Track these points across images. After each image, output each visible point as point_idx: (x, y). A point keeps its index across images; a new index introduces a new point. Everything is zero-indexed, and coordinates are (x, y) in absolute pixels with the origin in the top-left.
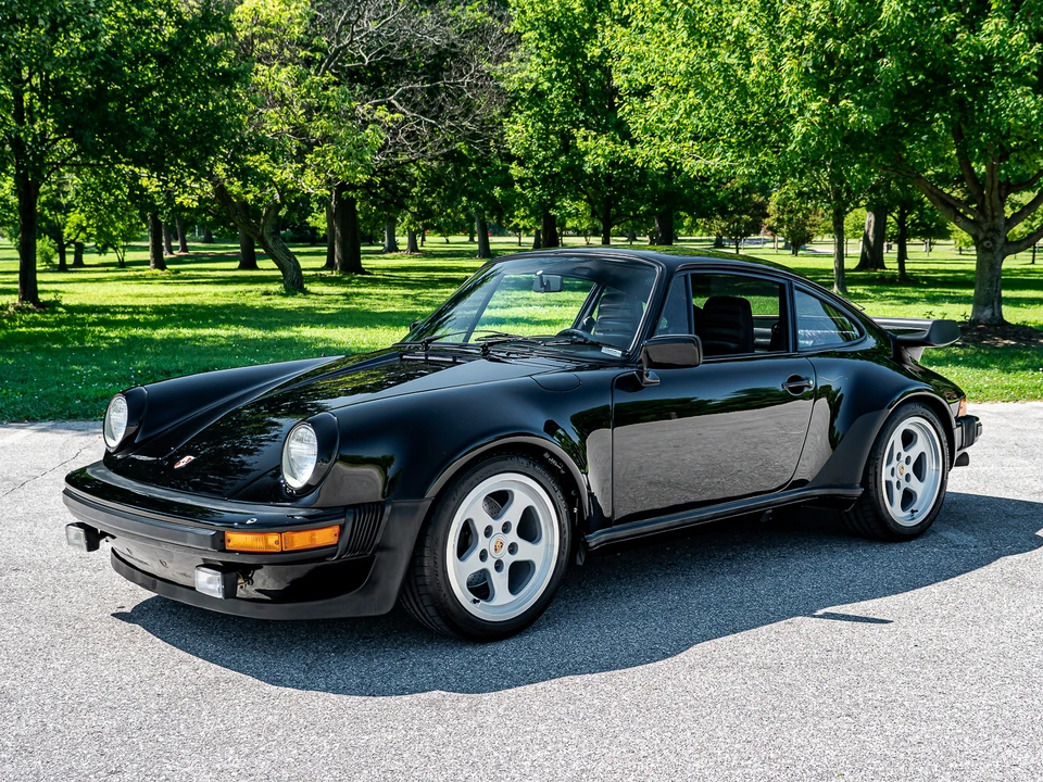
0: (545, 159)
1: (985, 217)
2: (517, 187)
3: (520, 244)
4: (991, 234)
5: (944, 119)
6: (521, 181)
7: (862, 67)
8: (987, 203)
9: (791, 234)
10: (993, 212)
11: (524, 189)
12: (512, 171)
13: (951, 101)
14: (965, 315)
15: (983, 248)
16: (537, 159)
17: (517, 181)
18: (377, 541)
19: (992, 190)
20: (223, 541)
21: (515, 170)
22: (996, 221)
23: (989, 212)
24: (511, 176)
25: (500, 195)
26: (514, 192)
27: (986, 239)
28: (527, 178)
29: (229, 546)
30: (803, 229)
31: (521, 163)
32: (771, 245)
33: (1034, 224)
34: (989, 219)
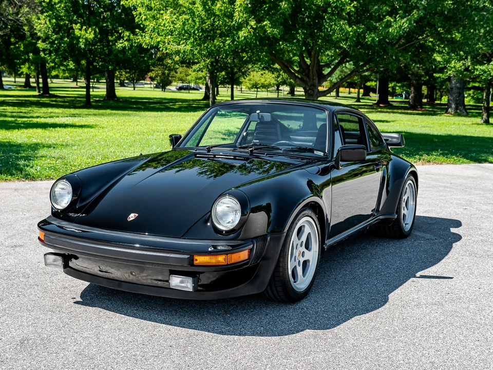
0: (56, 39)
1: (309, 79)
2: (42, 54)
3: (15, 82)
4: (312, 87)
5: (303, 33)
6: (44, 50)
7: (268, 5)
8: (311, 73)
9: (162, 81)
10: (313, 76)
11: (45, 54)
12: (38, 45)
13: (305, 24)
14: (300, 126)
15: (309, 94)
16: (52, 39)
17: (42, 51)
18: (263, 255)
19: (314, 66)
20: (193, 260)
21: (40, 45)
22: (314, 81)
23: (311, 77)
24: (38, 48)
25: (32, 58)
26: (40, 56)
27: (310, 89)
28: (47, 49)
29: (195, 263)
30: (168, 79)
31: (44, 41)
32: (149, 86)
33: (278, 80)
34: (311, 80)
